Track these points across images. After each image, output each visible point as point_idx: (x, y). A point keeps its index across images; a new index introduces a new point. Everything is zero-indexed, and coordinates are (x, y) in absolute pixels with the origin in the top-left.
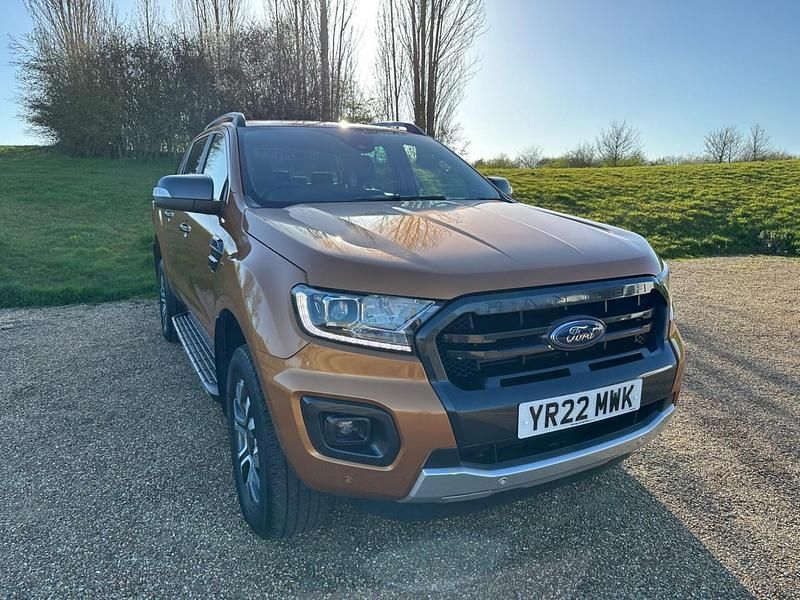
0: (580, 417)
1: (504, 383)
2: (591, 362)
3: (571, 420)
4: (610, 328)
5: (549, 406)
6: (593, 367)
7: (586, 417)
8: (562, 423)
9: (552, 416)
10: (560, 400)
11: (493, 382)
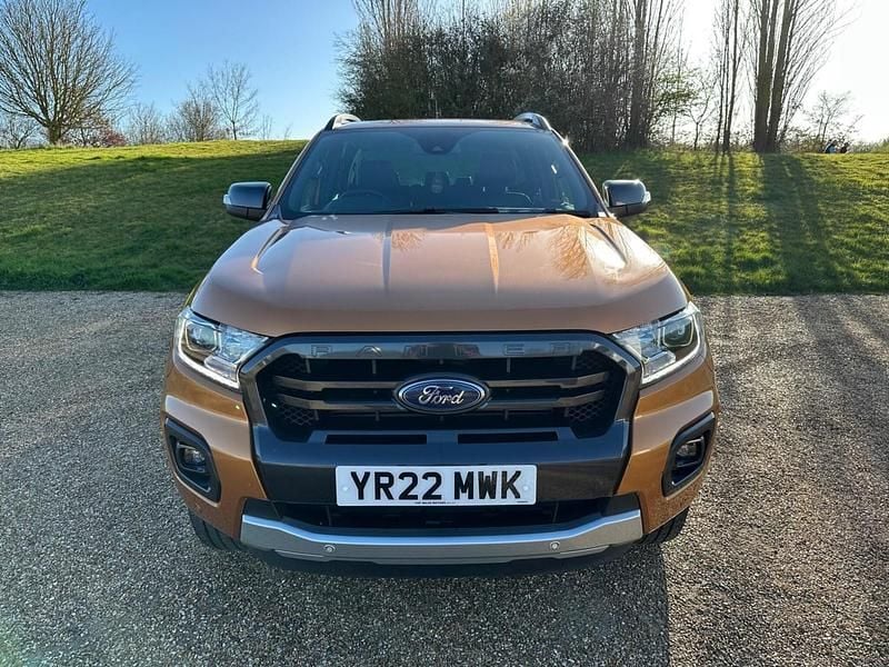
0: (428, 496)
1: (331, 440)
2: (462, 432)
3: (415, 497)
4: (497, 394)
5: (378, 475)
6: (462, 439)
7: (439, 497)
8: (400, 498)
9: (386, 487)
10: (396, 470)
11: (319, 437)
